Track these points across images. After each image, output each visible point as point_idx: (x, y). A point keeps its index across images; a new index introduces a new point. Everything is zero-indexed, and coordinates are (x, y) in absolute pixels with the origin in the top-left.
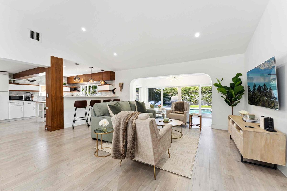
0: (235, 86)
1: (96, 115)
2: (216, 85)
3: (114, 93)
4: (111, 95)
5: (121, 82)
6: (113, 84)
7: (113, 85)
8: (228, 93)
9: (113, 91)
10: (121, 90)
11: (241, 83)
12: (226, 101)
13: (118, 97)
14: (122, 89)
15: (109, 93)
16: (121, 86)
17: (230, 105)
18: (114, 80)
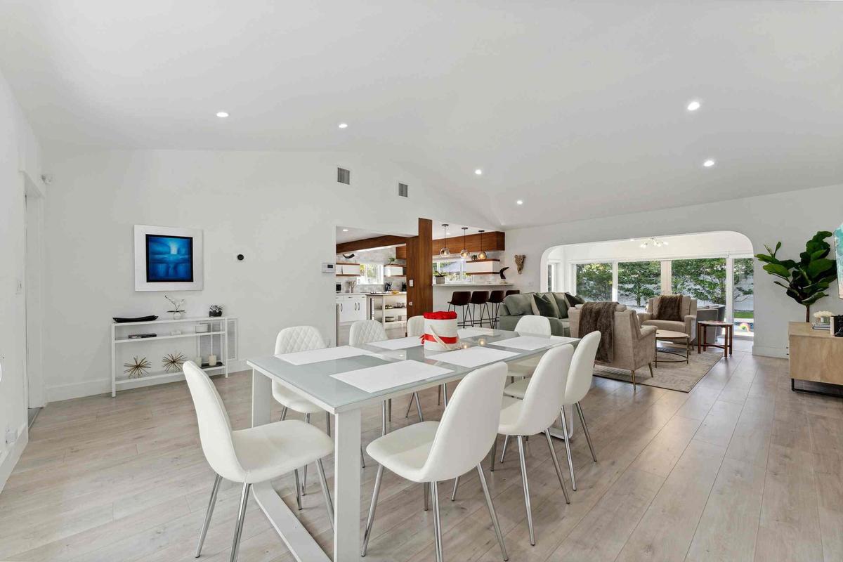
0: (812, 259)
1: (509, 314)
2: (762, 258)
3: (503, 277)
4: (496, 281)
5: (520, 253)
6: (500, 258)
7: (499, 261)
8: (795, 274)
9: (501, 273)
10: (520, 270)
11: (826, 254)
12: (790, 293)
13: (512, 286)
14: (522, 268)
15: (491, 277)
16: (521, 262)
17: (800, 302)
18: (504, 249)
